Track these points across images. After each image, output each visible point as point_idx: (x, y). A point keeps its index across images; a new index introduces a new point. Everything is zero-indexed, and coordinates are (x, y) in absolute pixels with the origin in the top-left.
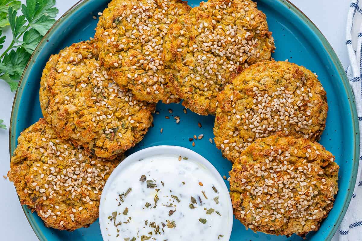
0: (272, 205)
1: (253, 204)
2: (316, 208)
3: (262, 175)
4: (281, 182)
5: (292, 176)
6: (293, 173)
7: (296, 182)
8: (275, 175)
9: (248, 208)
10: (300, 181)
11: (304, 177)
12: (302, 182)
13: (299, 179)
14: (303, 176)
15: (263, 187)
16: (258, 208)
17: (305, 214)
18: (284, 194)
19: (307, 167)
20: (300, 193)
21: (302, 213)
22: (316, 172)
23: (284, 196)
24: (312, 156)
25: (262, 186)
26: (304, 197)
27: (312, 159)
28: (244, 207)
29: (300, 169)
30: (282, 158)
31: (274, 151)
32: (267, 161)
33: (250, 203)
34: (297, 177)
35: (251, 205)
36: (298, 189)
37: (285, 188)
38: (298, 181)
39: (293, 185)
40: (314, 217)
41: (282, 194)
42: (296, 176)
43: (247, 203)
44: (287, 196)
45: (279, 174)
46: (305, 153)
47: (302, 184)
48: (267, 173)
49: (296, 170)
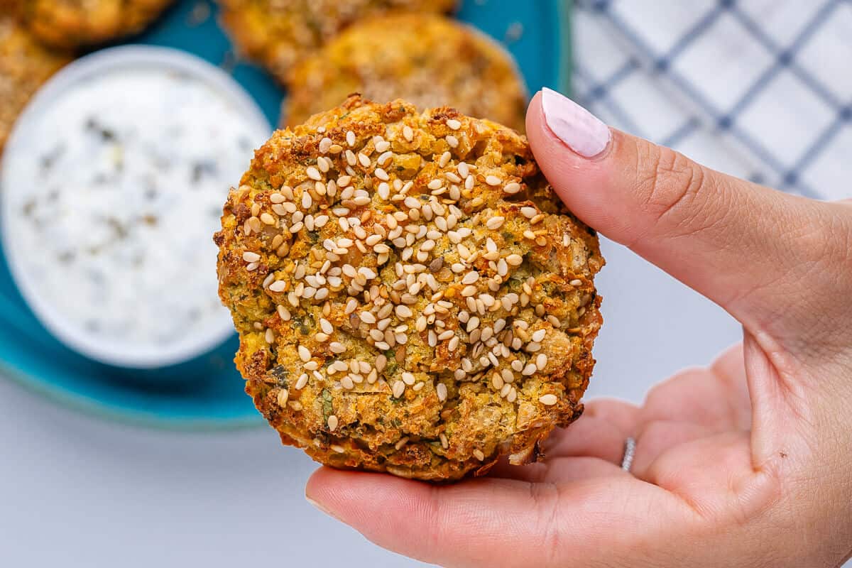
0: (375, 334)
1: (310, 349)
2: (536, 325)
3: (311, 229)
4: (379, 237)
5: (414, 214)
6: (413, 202)
7: (433, 233)
8: (355, 221)
9: (298, 366)
10: (449, 230)
11: (456, 213)
12: (454, 229)
13: (441, 223)
14: (452, 208)
15: (323, 271)
16: (329, 359)
17: (505, 353)
18: (402, 281)
19: (459, 175)
20: (458, 267)
21: (491, 349)
22: (492, 188)
23: (405, 289)
24: (466, 139)
25: (319, 269)
26: (473, 276)
27: (469, 149)
28: (282, 369)
29: (436, 184)
30: (364, 159)
31: (329, 136)
32: (313, 172)
33: (301, 348)
34: (435, 215)
35: (304, 352)
36: (449, 256)
37: (404, 263)
38: (440, 231)
39: (428, 245)
40: (542, 360)
41: (396, 285)
42: (427, 209)
43: (289, 350)
44: (414, 289)
45: (366, 215)
46: (444, 137)
47: (456, 236)
48: (326, 218)
49: (424, 191)
